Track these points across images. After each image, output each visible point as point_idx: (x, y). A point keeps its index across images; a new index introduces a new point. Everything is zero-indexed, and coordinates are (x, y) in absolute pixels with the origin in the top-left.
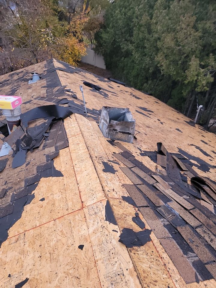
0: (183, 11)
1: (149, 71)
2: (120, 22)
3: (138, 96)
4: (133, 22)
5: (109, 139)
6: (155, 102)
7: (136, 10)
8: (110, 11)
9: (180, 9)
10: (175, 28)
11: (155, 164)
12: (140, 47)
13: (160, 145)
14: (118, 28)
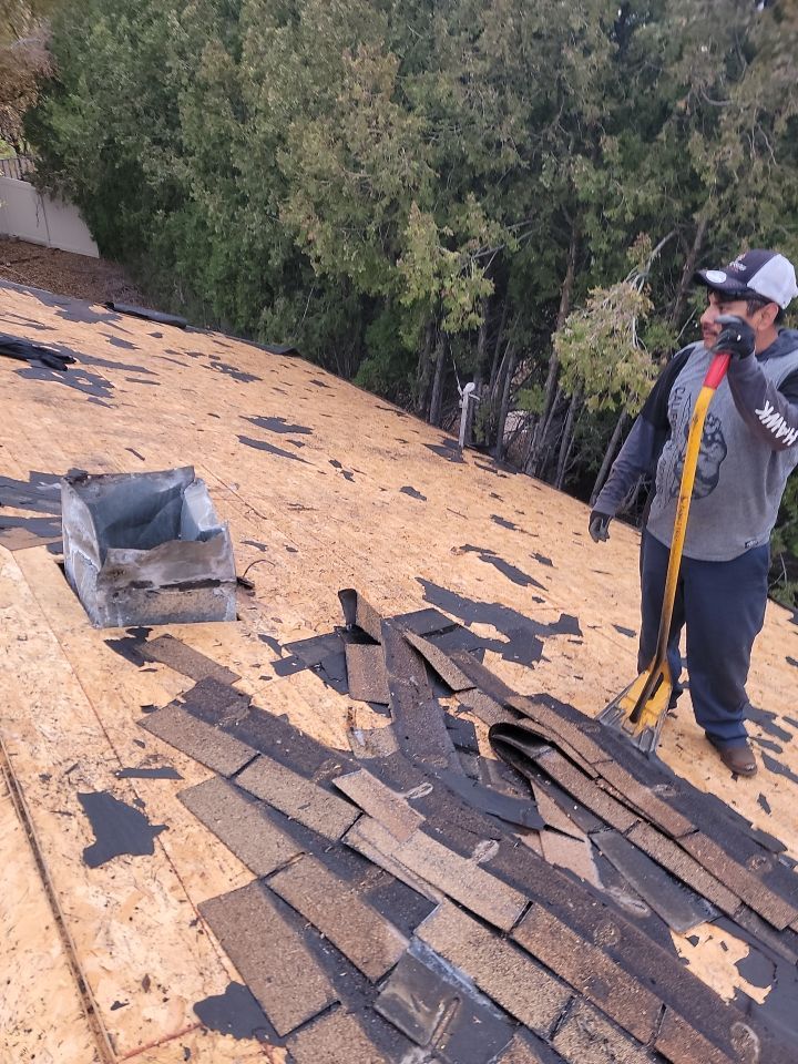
0: (350, 35)
1: (270, 262)
2: (118, 68)
3: (243, 369)
4: (170, 70)
5: (120, 633)
6: (315, 382)
7: (173, 26)
8: (70, 25)
9: (335, 26)
10: (330, 99)
11: (343, 702)
12: (216, 168)
13: (349, 597)
14: (118, 95)
